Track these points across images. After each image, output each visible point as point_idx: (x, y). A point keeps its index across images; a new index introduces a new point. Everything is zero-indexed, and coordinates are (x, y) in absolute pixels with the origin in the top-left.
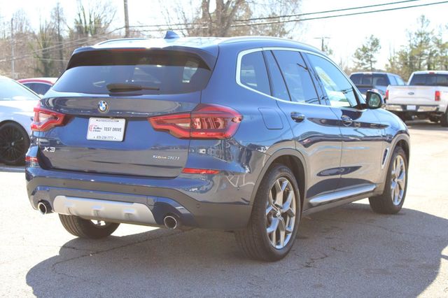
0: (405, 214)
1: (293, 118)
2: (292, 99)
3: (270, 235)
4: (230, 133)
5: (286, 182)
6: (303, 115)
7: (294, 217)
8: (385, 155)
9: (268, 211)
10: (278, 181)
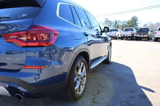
0: (111, 64)
1: (84, 34)
2: (83, 26)
3: (77, 90)
4: (52, 42)
5: (82, 64)
6: (88, 33)
7: (86, 78)
8: (108, 47)
9: (75, 80)
10: (79, 64)
